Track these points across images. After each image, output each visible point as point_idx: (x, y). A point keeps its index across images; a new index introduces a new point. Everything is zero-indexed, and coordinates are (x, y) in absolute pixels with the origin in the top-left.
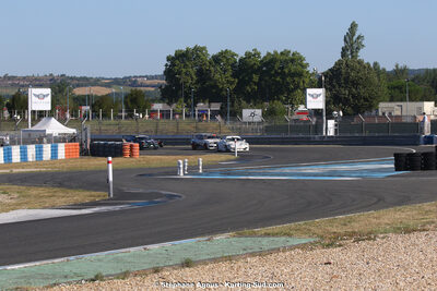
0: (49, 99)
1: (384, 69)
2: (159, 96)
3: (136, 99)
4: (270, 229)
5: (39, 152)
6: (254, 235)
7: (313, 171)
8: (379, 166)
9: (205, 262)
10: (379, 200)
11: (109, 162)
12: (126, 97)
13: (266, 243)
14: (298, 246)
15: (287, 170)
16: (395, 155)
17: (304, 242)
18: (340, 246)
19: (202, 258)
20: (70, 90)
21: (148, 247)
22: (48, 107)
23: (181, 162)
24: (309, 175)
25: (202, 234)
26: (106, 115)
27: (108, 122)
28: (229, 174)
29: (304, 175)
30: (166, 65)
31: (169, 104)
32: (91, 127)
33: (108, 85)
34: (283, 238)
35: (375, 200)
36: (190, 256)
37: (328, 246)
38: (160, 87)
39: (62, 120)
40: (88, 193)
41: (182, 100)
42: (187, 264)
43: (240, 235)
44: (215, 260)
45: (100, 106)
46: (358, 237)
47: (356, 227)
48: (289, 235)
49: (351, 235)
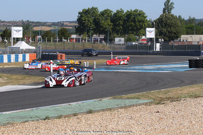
0: (21, 32)
1: (184, 19)
2: (75, 31)
3: (63, 33)
4: (129, 96)
5: (17, 58)
6: (121, 98)
7: (149, 68)
8: (181, 66)
9: (98, 111)
10: (182, 82)
11: (51, 63)
12: (59, 32)
13: (128, 102)
14: (143, 104)
15: (137, 67)
16: (189, 60)
17: (146, 101)
18: (163, 104)
19: (97, 109)
20: (32, 28)
21: (71, 103)
22: (21, 36)
23: (85, 63)
24: (147, 70)
25: (97, 98)
26: (49, 40)
27: (50, 43)
28: (109, 69)
29: (145, 70)
30: (78, 16)
31: (80, 35)
32: (42, 46)
33: (50, 26)
34: (136, 100)
35: (180, 82)
36: (91, 108)
37: (158, 104)
38: (75, 27)
39: (28, 43)
40: (41, 78)
41: (86, 33)
42: (90, 112)
43: (115, 98)
44: (103, 110)
45: (46, 36)
46: (172, 99)
47: (171, 95)
48: (139, 98)
49: (168, 99)
